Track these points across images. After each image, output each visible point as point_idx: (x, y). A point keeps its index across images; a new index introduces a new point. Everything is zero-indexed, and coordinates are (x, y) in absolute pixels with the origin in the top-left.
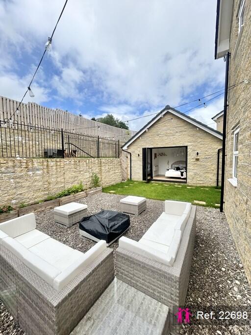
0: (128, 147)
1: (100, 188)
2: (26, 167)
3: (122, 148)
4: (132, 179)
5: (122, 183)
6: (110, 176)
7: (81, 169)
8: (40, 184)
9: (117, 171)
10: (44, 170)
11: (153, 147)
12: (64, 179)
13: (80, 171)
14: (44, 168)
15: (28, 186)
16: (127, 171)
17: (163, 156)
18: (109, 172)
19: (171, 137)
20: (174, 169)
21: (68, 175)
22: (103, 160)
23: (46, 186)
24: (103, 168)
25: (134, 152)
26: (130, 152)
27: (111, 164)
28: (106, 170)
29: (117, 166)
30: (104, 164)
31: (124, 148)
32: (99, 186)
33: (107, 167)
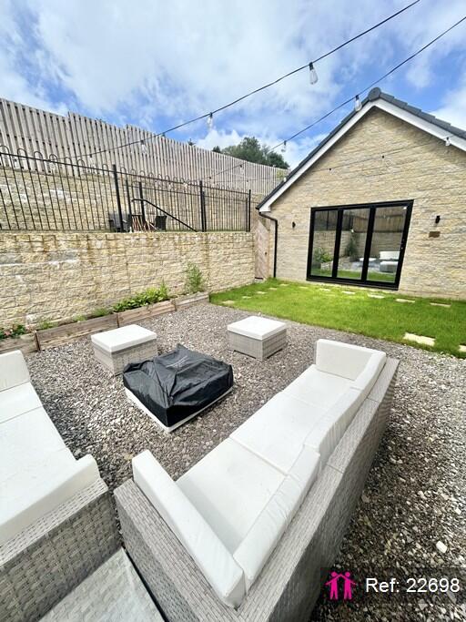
1: (206, 295)
2: (44, 251)
3: (258, 209)
4: (277, 277)
5: (254, 284)
6: (227, 270)
7: (163, 256)
8: (79, 284)
9: (244, 261)
10: (84, 257)
12: (128, 274)
13: (162, 260)
14: (82, 254)
15: (54, 289)
16: (268, 260)
18: (226, 261)
21: (136, 268)
22: (212, 236)
23: (90, 288)
24: (212, 254)
25: (283, 218)
26: (275, 217)
27: (231, 245)
28: (219, 257)
29: (244, 249)
30: (214, 246)
31: (262, 210)
32: (202, 291)
33: (221, 252)
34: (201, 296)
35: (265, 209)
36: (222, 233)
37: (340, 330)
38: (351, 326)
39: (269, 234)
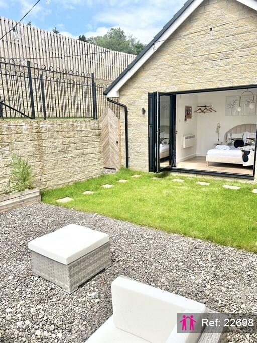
0: (120, 91)
1: (36, 192)
3: (106, 94)
4: (130, 168)
5: (103, 176)
6: (67, 162)
9: (89, 150)
11: (176, 91)
16: (120, 149)
17: (208, 114)
18: (66, 152)
19: (221, 63)
20: (230, 144)
22: (46, 124)
24: (46, 144)
25: (132, 104)
26: (124, 104)
27: (72, 133)
28: (55, 148)
29: (89, 138)
30: (49, 134)
31: (110, 96)
32: (30, 188)
33: (58, 142)
34: (29, 194)
35: (113, 94)
36: (59, 121)
37: (185, 234)
38: (198, 229)
39: (119, 121)
